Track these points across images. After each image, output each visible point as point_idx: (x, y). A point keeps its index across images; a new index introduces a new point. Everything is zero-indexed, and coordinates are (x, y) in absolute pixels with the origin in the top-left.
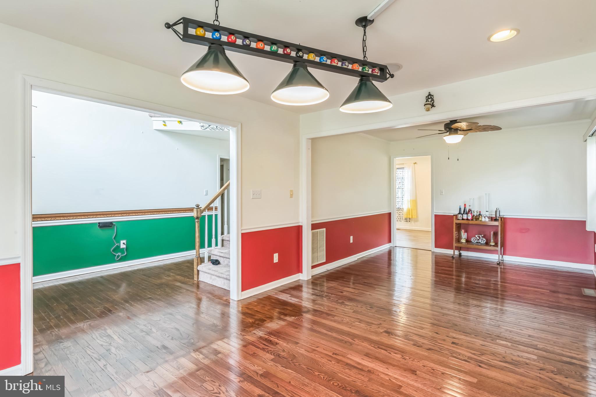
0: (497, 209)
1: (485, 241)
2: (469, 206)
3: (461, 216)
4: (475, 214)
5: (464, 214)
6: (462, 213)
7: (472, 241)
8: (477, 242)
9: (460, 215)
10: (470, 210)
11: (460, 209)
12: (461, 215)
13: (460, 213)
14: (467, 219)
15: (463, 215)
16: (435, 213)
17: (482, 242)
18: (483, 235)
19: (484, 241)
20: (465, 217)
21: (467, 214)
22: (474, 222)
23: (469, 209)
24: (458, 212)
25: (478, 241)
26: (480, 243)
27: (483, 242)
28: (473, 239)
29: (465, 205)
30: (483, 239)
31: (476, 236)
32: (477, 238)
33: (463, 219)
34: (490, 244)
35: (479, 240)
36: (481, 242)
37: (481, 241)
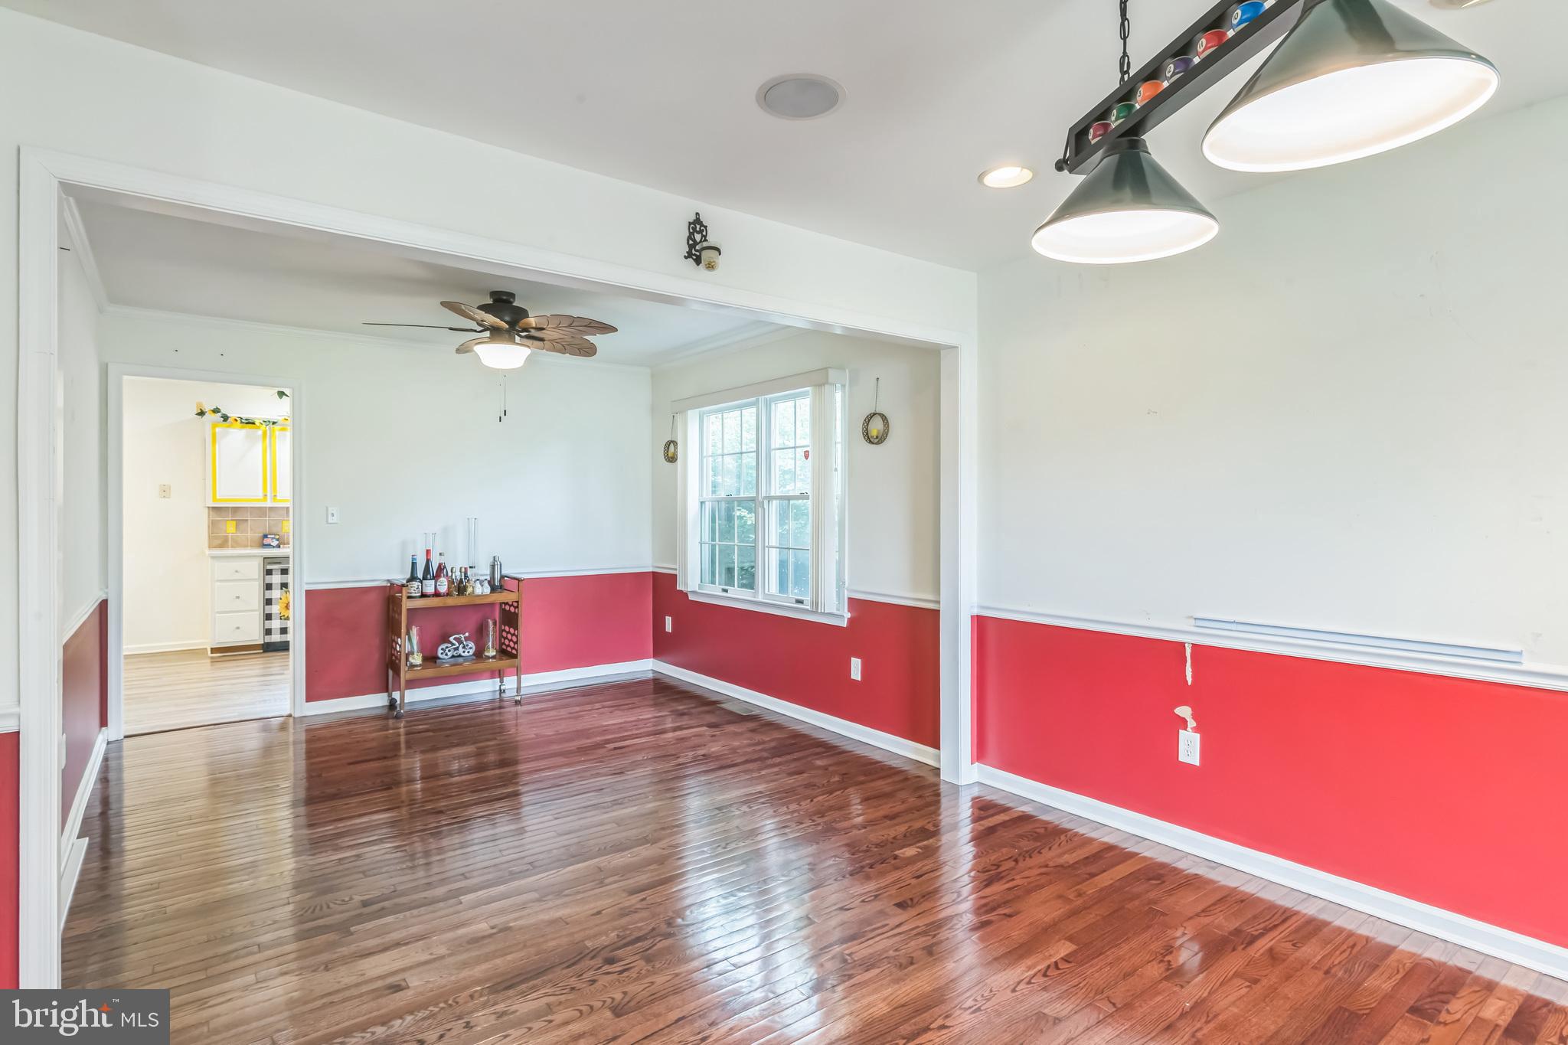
0: (494, 559)
1: (474, 648)
2: (440, 554)
3: (418, 586)
4: (457, 575)
5: (425, 578)
6: (421, 578)
7: (440, 655)
8: (453, 656)
9: (416, 584)
10: (441, 568)
11: (414, 565)
12: (420, 584)
13: (413, 578)
14: (437, 594)
15: (424, 581)
16: (307, 584)
17: (466, 653)
18: (467, 634)
19: (471, 648)
20: (429, 587)
21: (436, 577)
22: (455, 601)
23: (440, 565)
24: (408, 576)
25: (455, 654)
26: (460, 656)
27: (468, 652)
28: (442, 649)
29: (428, 552)
30: (467, 645)
31: (451, 639)
32: (454, 645)
33: (423, 595)
34: (486, 654)
35: (457, 649)
36: (463, 654)
37: (464, 652)
